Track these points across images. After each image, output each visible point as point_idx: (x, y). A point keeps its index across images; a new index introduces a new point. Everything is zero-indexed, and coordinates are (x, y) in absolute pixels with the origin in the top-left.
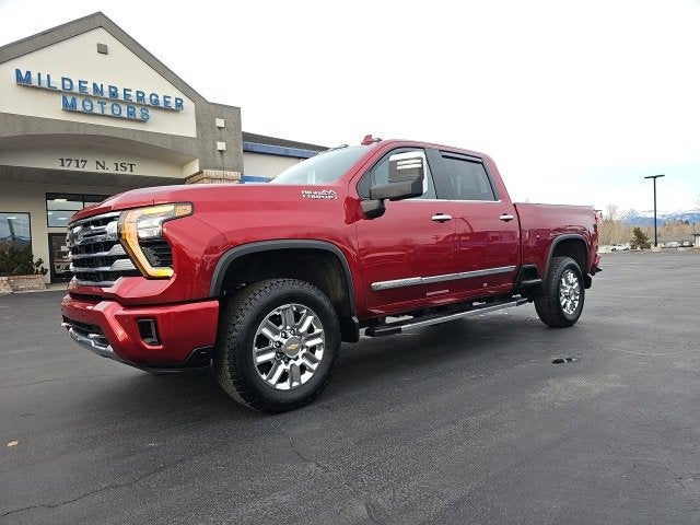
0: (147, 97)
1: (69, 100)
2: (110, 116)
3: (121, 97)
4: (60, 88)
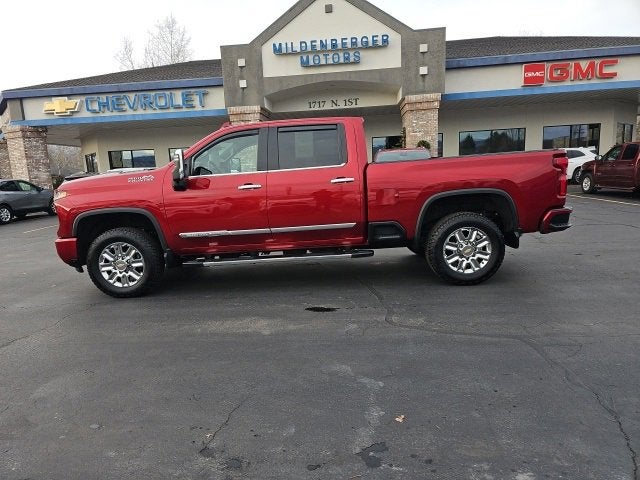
0: (359, 40)
1: (305, 58)
2: (332, 65)
3: (340, 47)
4: (299, 50)
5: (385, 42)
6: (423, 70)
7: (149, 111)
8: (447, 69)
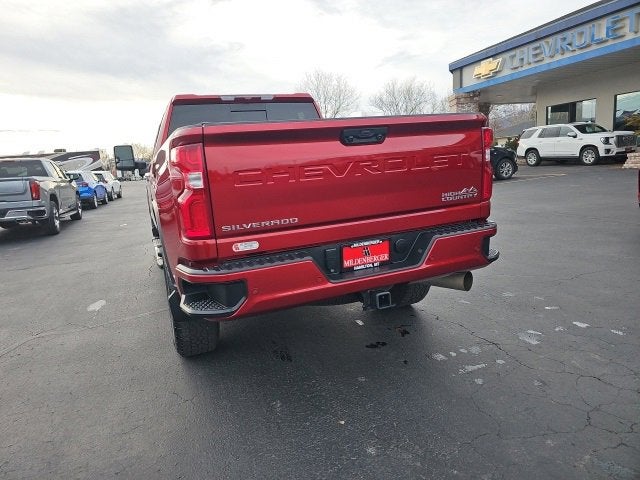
7: (568, 55)
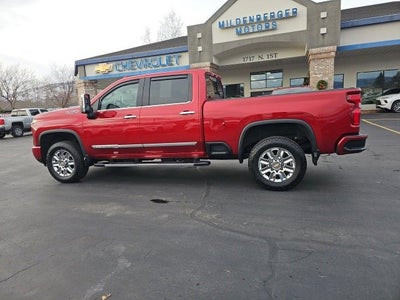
0: (276, 14)
1: (239, 29)
2: (257, 32)
3: (262, 19)
4: (235, 25)
5: (295, 13)
6: (323, 31)
7: (149, 69)
8: (342, 28)
